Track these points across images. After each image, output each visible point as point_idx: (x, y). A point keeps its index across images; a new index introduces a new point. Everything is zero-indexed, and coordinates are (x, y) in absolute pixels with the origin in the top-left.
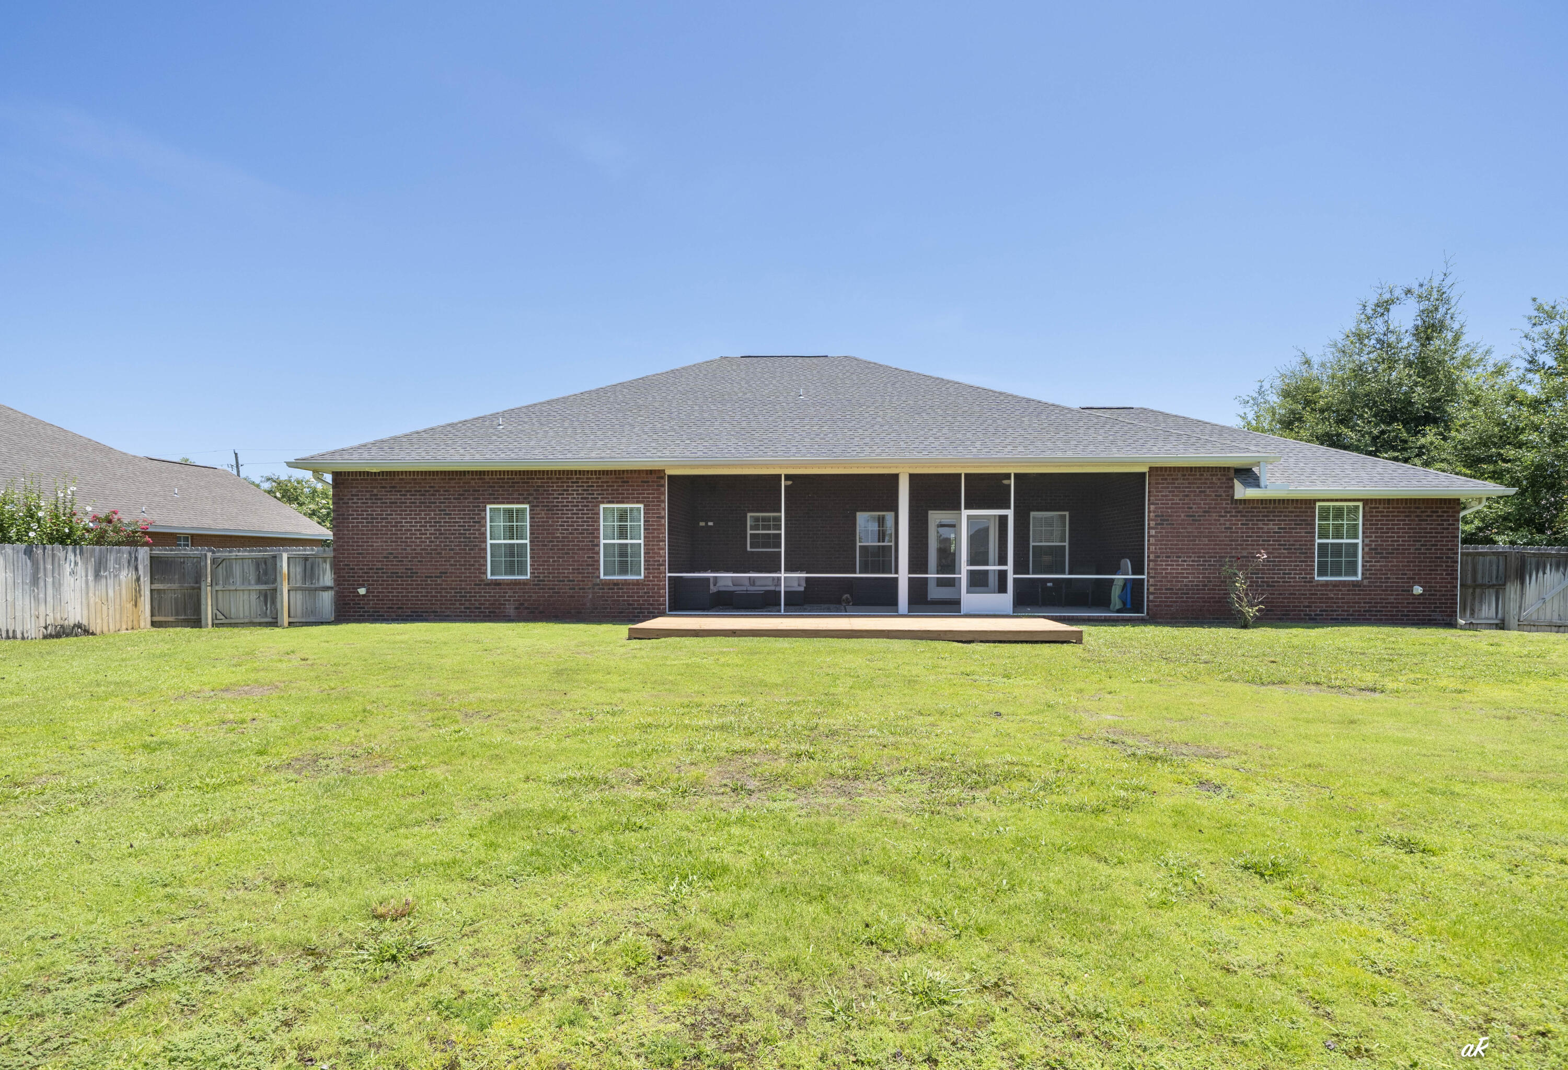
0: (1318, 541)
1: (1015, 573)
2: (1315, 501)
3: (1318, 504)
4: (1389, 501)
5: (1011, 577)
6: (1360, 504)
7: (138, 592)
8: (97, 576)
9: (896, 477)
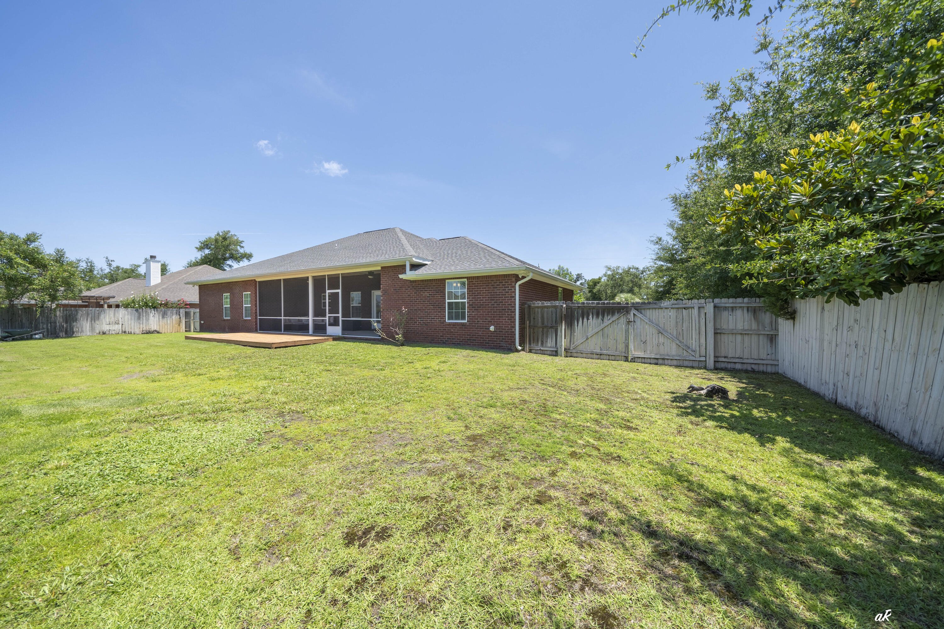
0: (447, 301)
1: (343, 317)
2: (444, 280)
3: (447, 281)
4: (478, 277)
5: (341, 319)
6: (466, 280)
7: (180, 322)
8: (163, 317)
9: (307, 278)
